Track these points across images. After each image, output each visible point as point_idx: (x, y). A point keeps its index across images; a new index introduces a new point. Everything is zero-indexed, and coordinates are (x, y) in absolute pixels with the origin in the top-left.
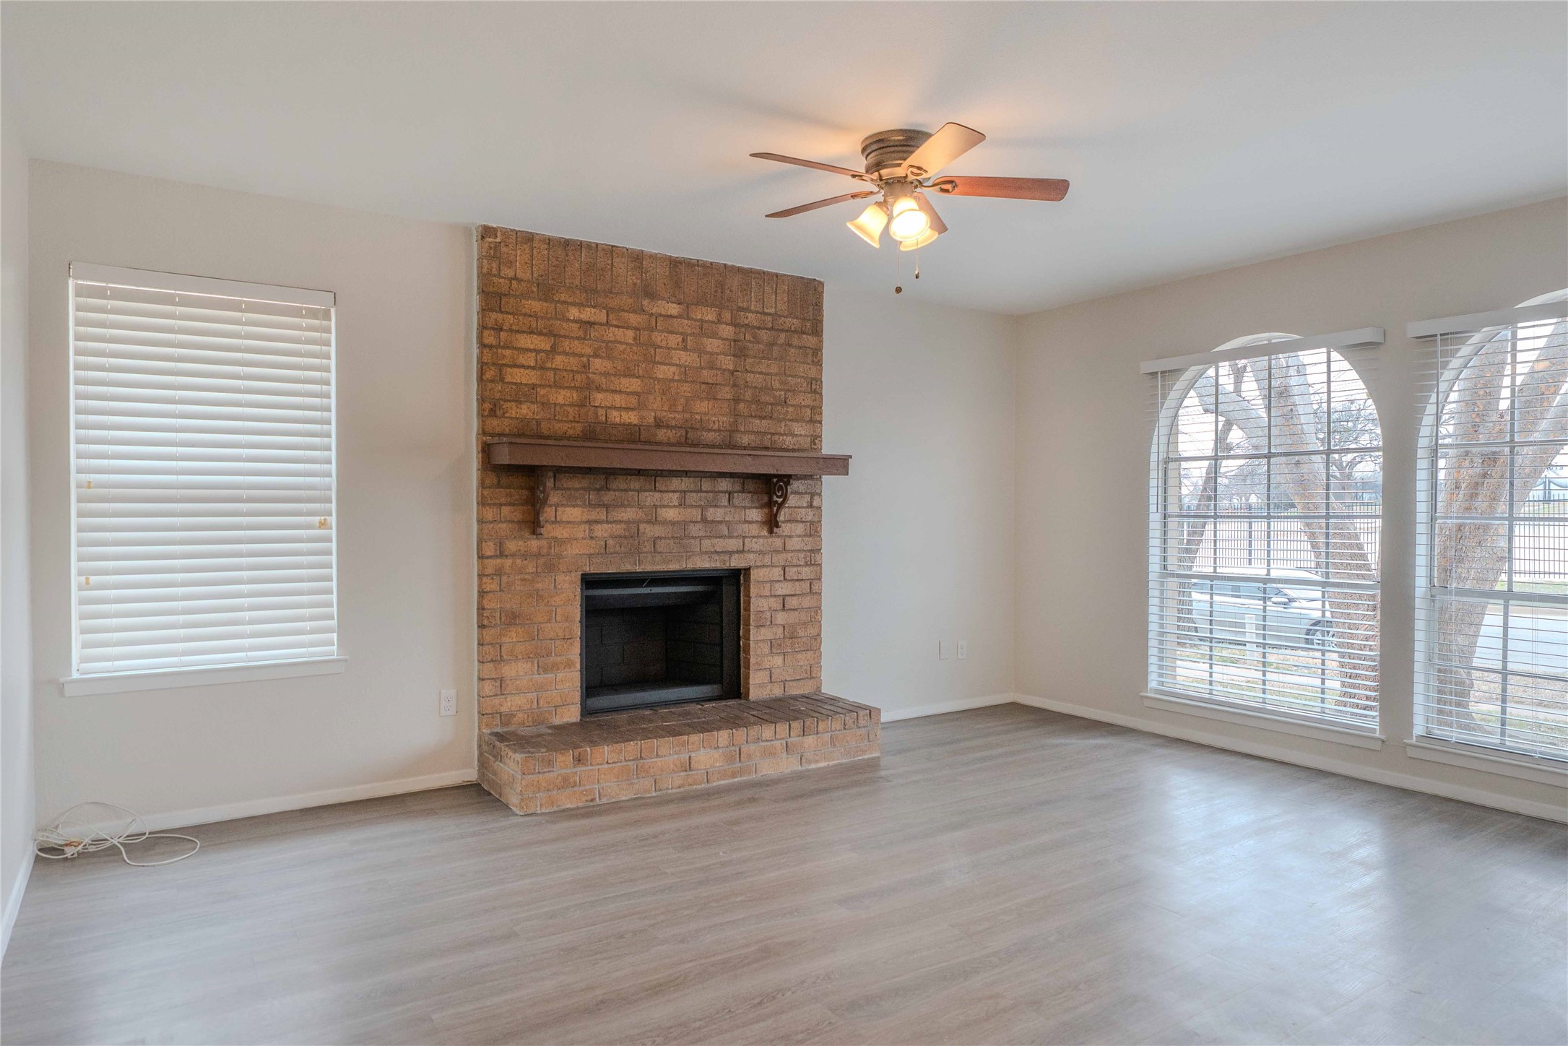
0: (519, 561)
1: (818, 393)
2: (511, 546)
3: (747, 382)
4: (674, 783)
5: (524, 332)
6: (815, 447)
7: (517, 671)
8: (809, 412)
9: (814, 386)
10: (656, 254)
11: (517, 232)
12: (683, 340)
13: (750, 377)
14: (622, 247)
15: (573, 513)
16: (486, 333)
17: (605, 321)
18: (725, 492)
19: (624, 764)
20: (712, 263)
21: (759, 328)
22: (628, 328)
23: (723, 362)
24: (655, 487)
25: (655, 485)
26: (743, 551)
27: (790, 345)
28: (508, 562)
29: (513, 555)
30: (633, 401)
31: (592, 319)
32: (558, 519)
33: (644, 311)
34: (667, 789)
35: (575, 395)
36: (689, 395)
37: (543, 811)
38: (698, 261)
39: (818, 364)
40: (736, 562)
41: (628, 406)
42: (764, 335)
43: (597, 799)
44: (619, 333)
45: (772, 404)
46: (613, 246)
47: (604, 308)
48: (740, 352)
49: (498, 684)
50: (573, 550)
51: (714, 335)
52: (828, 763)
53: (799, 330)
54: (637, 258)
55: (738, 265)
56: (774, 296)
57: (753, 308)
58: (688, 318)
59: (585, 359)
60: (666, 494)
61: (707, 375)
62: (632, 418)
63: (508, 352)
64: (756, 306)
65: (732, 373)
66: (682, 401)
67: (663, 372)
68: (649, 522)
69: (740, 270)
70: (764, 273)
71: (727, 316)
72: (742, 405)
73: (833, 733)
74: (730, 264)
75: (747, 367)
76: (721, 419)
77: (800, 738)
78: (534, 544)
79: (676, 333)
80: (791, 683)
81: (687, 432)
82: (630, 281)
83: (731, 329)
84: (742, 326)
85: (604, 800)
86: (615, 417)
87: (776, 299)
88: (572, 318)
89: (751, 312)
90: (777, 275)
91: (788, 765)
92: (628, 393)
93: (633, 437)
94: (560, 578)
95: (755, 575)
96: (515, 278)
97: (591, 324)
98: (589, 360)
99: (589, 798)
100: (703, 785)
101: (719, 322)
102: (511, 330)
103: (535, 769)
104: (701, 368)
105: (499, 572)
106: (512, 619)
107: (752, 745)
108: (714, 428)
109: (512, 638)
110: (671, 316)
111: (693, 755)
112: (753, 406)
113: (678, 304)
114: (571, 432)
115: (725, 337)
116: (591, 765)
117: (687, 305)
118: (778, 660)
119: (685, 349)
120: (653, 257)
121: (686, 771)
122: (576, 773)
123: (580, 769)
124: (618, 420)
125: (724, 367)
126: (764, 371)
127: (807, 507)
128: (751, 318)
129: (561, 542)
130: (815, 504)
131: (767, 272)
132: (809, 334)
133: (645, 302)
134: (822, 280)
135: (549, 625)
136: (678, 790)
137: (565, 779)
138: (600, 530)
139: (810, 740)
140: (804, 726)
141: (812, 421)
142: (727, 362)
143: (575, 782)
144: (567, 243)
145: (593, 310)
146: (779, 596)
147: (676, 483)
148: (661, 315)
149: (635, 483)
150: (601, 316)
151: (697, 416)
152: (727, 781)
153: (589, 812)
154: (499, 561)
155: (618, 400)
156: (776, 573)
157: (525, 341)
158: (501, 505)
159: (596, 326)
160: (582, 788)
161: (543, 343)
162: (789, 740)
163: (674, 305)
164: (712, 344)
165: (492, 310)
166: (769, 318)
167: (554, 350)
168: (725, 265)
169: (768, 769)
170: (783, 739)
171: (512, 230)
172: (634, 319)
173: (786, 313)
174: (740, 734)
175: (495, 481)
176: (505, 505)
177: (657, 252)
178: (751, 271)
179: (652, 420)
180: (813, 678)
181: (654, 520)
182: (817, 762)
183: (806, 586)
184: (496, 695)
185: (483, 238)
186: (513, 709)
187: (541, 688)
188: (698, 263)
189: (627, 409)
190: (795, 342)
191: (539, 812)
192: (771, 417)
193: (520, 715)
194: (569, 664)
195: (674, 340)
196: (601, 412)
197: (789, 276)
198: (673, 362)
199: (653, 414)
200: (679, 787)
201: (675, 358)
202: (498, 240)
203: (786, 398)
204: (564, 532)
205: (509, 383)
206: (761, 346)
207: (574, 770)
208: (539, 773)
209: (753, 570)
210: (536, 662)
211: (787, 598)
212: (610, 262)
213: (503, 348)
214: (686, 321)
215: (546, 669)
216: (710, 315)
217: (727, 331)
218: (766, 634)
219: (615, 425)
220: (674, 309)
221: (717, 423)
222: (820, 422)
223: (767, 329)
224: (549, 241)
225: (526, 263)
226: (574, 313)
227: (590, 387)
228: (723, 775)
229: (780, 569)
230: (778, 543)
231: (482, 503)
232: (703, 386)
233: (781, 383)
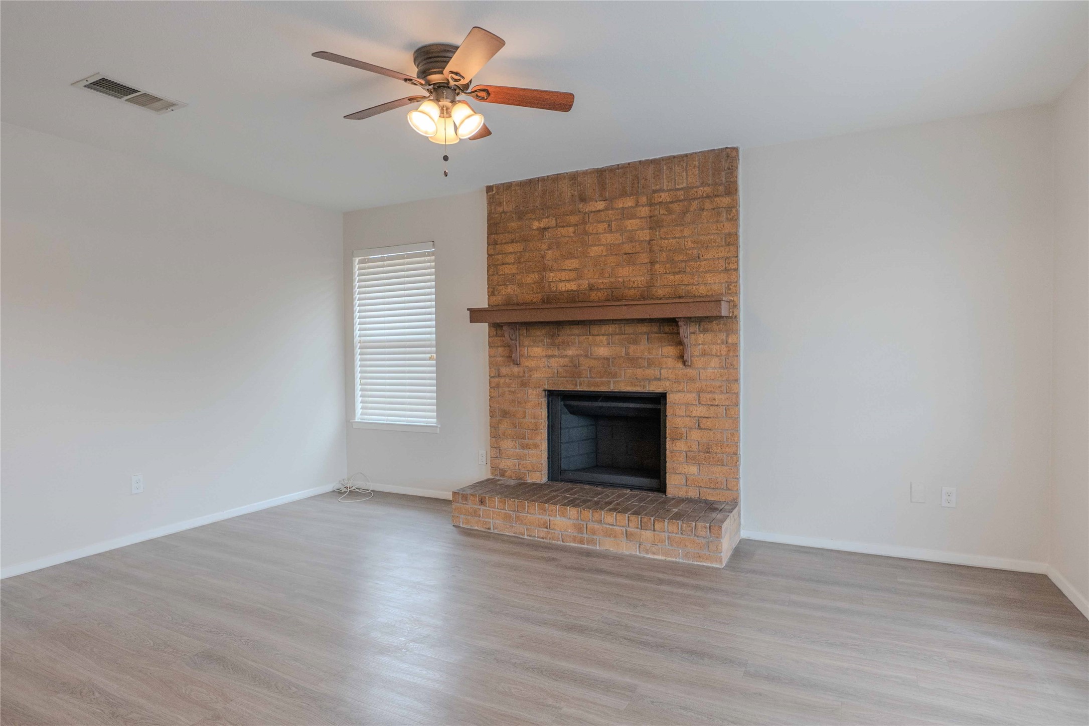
0: (507, 380)
1: (732, 245)
2: (504, 371)
3: (662, 247)
4: (538, 534)
5: (508, 243)
6: (730, 292)
7: (507, 444)
8: (722, 263)
9: (732, 240)
10: (587, 170)
11: (503, 184)
12: (609, 226)
13: (664, 243)
14: (564, 173)
15: (538, 351)
16: (490, 247)
17: (555, 225)
18: (645, 333)
19: (508, 512)
20: (629, 164)
21: (671, 202)
22: (570, 226)
23: (640, 235)
24: (590, 333)
25: (590, 331)
26: (659, 379)
27: (703, 210)
28: (502, 380)
29: (505, 376)
30: (573, 275)
31: (547, 226)
32: (529, 355)
33: (580, 212)
34: (535, 536)
35: (537, 277)
36: (613, 264)
37: (464, 526)
38: (618, 165)
39: (734, 220)
40: (654, 388)
41: (571, 278)
42: (676, 207)
43: (492, 529)
44: (564, 231)
45: (685, 261)
46: (557, 174)
47: (554, 217)
48: (654, 223)
49: (498, 451)
50: (536, 375)
51: (633, 217)
52: (665, 558)
53: (712, 195)
54: (574, 177)
55: (650, 159)
56: (684, 174)
57: (665, 188)
58: (612, 209)
59: (543, 252)
60: (597, 337)
61: (627, 248)
62: (573, 286)
63: (500, 257)
64: (667, 186)
65: (649, 242)
66: (609, 270)
67: (595, 251)
68: (586, 356)
69: (653, 162)
70: (674, 157)
71: (643, 200)
72: (657, 266)
73: (670, 534)
74: (644, 159)
75: (662, 236)
76: (639, 279)
77: (638, 530)
78: (516, 369)
79: (604, 222)
80: (705, 490)
81: (612, 292)
82: (569, 194)
83: (647, 209)
84: (657, 204)
85: (496, 531)
86: (562, 287)
87: (687, 175)
88: (535, 228)
89: (663, 191)
90: (686, 155)
91: (627, 549)
92: (570, 270)
93: (573, 299)
94: (530, 391)
95: (670, 398)
96: (503, 212)
97: (545, 229)
98: (545, 252)
99: (488, 527)
100: (559, 543)
101: (637, 205)
102: (502, 244)
103: (459, 501)
104: (623, 243)
105: (498, 385)
106: (505, 414)
107: (596, 523)
108: (634, 286)
109: (505, 426)
110: (599, 211)
111: (552, 518)
112: (668, 265)
113: (604, 201)
114: (534, 300)
115: (642, 216)
116: (489, 507)
117: (610, 200)
118: (693, 469)
119: (611, 231)
120: (585, 173)
121: (547, 528)
122: (480, 509)
123: (482, 507)
124: (564, 289)
125: (642, 239)
126: (677, 235)
127: (723, 343)
128: (664, 197)
129: (531, 370)
130: (730, 341)
131: (678, 155)
132: (722, 196)
133: (581, 206)
134: (735, 146)
135: (524, 420)
136: (542, 540)
137: (475, 512)
138: (553, 362)
139: (648, 534)
140: (641, 521)
141: (726, 270)
142: (645, 235)
143: (480, 515)
144: (530, 182)
145: (547, 220)
146: (695, 417)
147: (605, 329)
148: (592, 212)
149: (576, 330)
150: (553, 222)
151: (620, 280)
152: (576, 545)
153: (487, 535)
154: (497, 379)
155: (564, 275)
156: (691, 397)
157: (510, 248)
158: (498, 347)
159: (549, 230)
160: (484, 520)
161: (517, 247)
162: (629, 529)
163: (602, 202)
164: (631, 224)
165: (491, 234)
166: (681, 192)
167: (525, 250)
168: (640, 161)
169: (607, 545)
170: (623, 526)
171: (501, 184)
172: (573, 219)
173: (698, 184)
174: (588, 514)
175: (495, 333)
176: (501, 347)
177: (587, 169)
178: (662, 159)
179: (586, 286)
180: (729, 489)
181: (589, 355)
182: (654, 553)
183: (722, 411)
184: (497, 457)
185: (487, 193)
186: (506, 467)
187: (519, 458)
188: (618, 167)
189: (569, 281)
190: (708, 205)
191: (461, 526)
192: (685, 272)
193: (509, 472)
194: (536, 446)
195: (602, 227)
196: (553, 285)
197: (700, 152)
198: (602, 243)
199: (587, 282)
200: (543, 538)
201: (603, 240)
202: (494, 192)
203: (699, 254)
204: (532, 363)
205: (501, 275)
206: (674, 216)
207: (479, 507)
208: (461, 503)
209: (669, 394)
210: (517, 442)
211: (701, 419)
212: (556, 185)
213: (497, 254)
214: (611, 212)
215: (524, 447)
216: (629, 202)
217: (644, 211)
218: (680, 446)
219: (561, 293)
220: (601, 205)
221: (636, 282)
222: (736, 270)
223: (680, 201)
224: (522, 184)
225: (509, 201)
226: (536, 225)
227: (545, 268)
228: (574, 540)
229: (694, 395)
230: (691, 372)
231: (491, 346)
232: (625, 256)
233: (694, 242)
